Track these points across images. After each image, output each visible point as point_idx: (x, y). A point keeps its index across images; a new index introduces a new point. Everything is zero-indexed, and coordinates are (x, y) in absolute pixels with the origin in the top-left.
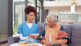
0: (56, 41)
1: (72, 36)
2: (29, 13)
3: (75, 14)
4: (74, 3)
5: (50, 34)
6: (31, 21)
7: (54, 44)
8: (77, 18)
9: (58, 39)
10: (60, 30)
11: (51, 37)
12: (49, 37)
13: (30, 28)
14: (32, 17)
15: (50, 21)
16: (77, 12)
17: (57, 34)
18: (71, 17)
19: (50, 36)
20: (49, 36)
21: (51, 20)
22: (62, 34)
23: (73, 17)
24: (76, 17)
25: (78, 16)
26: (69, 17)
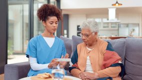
0: (102, 71)
1: (126, 61)
2: (48, 19)
3: (116, 23)
4: (117, 3)
5: (88, 58)
6: (51, 33)
7: (98, 77)
8: (118, 30)
9: (105, 66)
10: (107, 49)
11: (90, 64)
12: (87, 64)
13: (50, 46)
14: (54, 25)
15: (87, 33)
16: (118, 20)
17: (101, 57)
18: (108, 27)
19: (88, 62)
20: (86, 62)
21: (89, 31)
22: (111, 58)
23: (112, 27)
24: (117, 28)
25: (120, 26)
26: (104, 27)
